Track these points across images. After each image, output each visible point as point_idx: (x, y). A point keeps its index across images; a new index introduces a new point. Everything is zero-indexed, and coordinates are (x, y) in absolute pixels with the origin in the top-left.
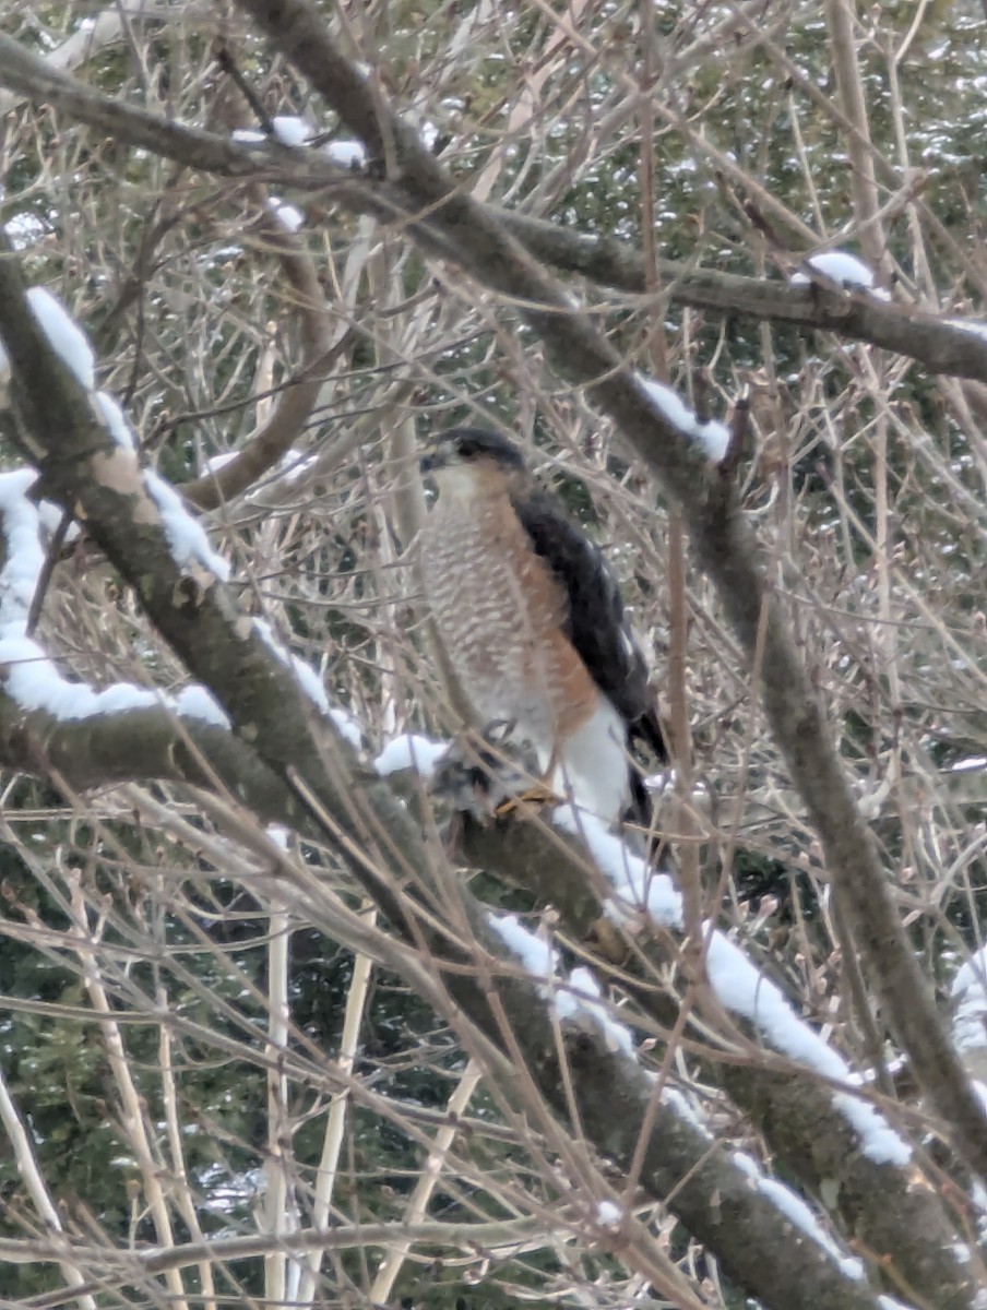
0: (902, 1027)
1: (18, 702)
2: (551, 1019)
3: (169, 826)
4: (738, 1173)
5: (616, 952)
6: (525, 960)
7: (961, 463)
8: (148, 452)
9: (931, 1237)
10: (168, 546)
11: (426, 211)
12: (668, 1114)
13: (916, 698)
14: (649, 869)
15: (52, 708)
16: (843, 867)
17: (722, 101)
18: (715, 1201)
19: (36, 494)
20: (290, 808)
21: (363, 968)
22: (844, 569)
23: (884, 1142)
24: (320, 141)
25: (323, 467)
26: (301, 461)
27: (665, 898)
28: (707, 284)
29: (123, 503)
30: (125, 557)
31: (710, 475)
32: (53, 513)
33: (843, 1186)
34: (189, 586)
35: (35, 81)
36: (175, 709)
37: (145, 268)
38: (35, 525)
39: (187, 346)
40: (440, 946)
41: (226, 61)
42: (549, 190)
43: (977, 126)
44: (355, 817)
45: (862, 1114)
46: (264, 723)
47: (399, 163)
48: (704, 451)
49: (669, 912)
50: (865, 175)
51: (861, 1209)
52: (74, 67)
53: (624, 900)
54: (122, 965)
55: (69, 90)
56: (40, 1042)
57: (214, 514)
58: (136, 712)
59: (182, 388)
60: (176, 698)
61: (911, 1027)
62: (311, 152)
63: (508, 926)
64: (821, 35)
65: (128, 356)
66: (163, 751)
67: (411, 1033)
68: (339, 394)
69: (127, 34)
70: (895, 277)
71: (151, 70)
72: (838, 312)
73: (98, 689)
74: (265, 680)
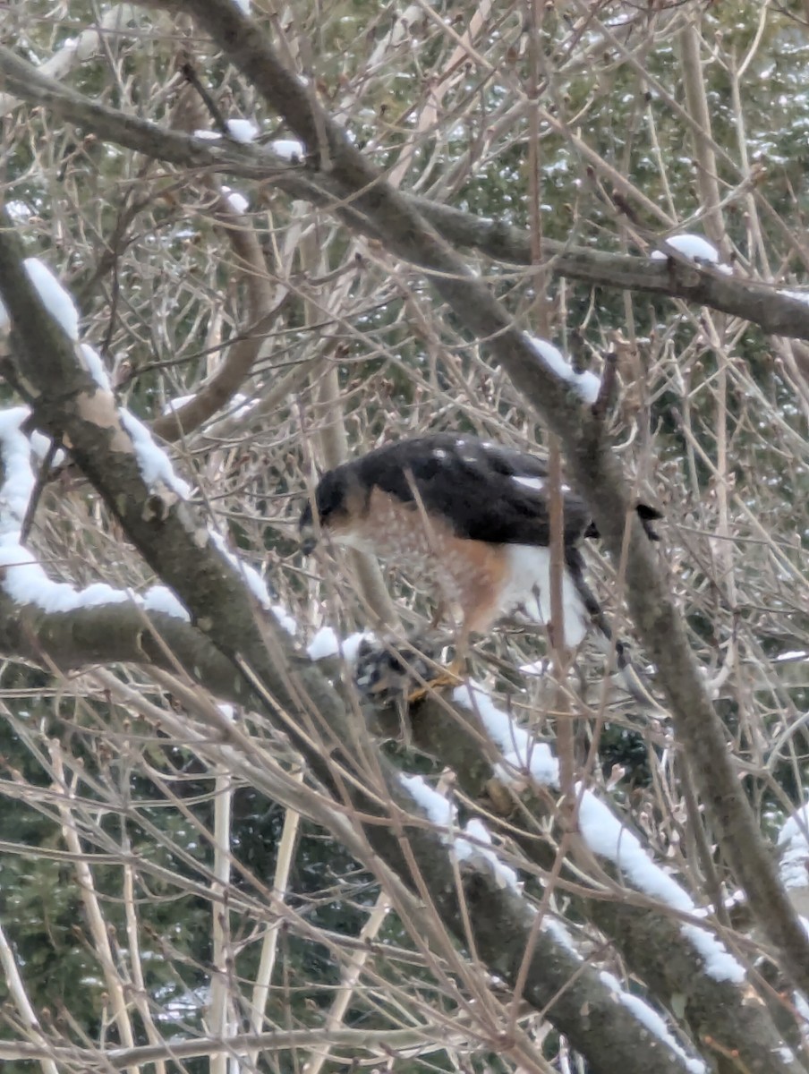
0: (740, 869)
1: (14, 597)
2: (451, 861)
3: (133, 703)
4: (604, 988)
5: (504, 807)
6: (430, 813)
7: (784, 410)
8: (120, 394)
9: (762, 1042)
10: (140, 470)
11: (353, 196)
12: (546, 939)
13: (747, 601)
14: (532, 738)
15: (41, 602)
16: (692, 737)
17: (590, 111)
18: (585, 1011)
19: (27, 427)
20: (238, 688)
21: (292, 821)
22: (690, 494)
23: (724, 964)
24: (264, 140)
25: (264, 408)
26: (246, 403)
27: (545, 763)
28: (582, 259)
29: (103, 436)
30: (103, 480)
31: (586, 415)
32: (42, 441)
33: (689, 1000)
34: (157, 504)
35: (33, 87)
36: (142, 605)
37: (119, 242)
38: (28, 453)
39: (153, 307)
40: (361, 801)
41: (189, 73)
42: (450, 182)
43: (798, 133)
44: (292, 694)
45: (706, 941)
46: (217, 617)
47: (332, 158)
48: (580, 396)
49: (547, 774)
50: (707, 171)
51: (704, 1019)
52: (60, 77)
53: (511, 765)
54: (94, 816)
55: (59, 95)
56: (22, 882)
57: (174, 445)
58: (111, 607)
59: (149, 342)
60: (143, 596)
61: (747, 869)
62: (258, 148)
63: (416, 784)
64: (671, 58)
65: (104, 315)
66: (133, 641)
67: (333, 873)
68: (277, 348)
69: (103, 51)
70: (734, 256)
71: (125, 81)
72: (690, 282)
73: (79, 589)
74: (219, 582)
